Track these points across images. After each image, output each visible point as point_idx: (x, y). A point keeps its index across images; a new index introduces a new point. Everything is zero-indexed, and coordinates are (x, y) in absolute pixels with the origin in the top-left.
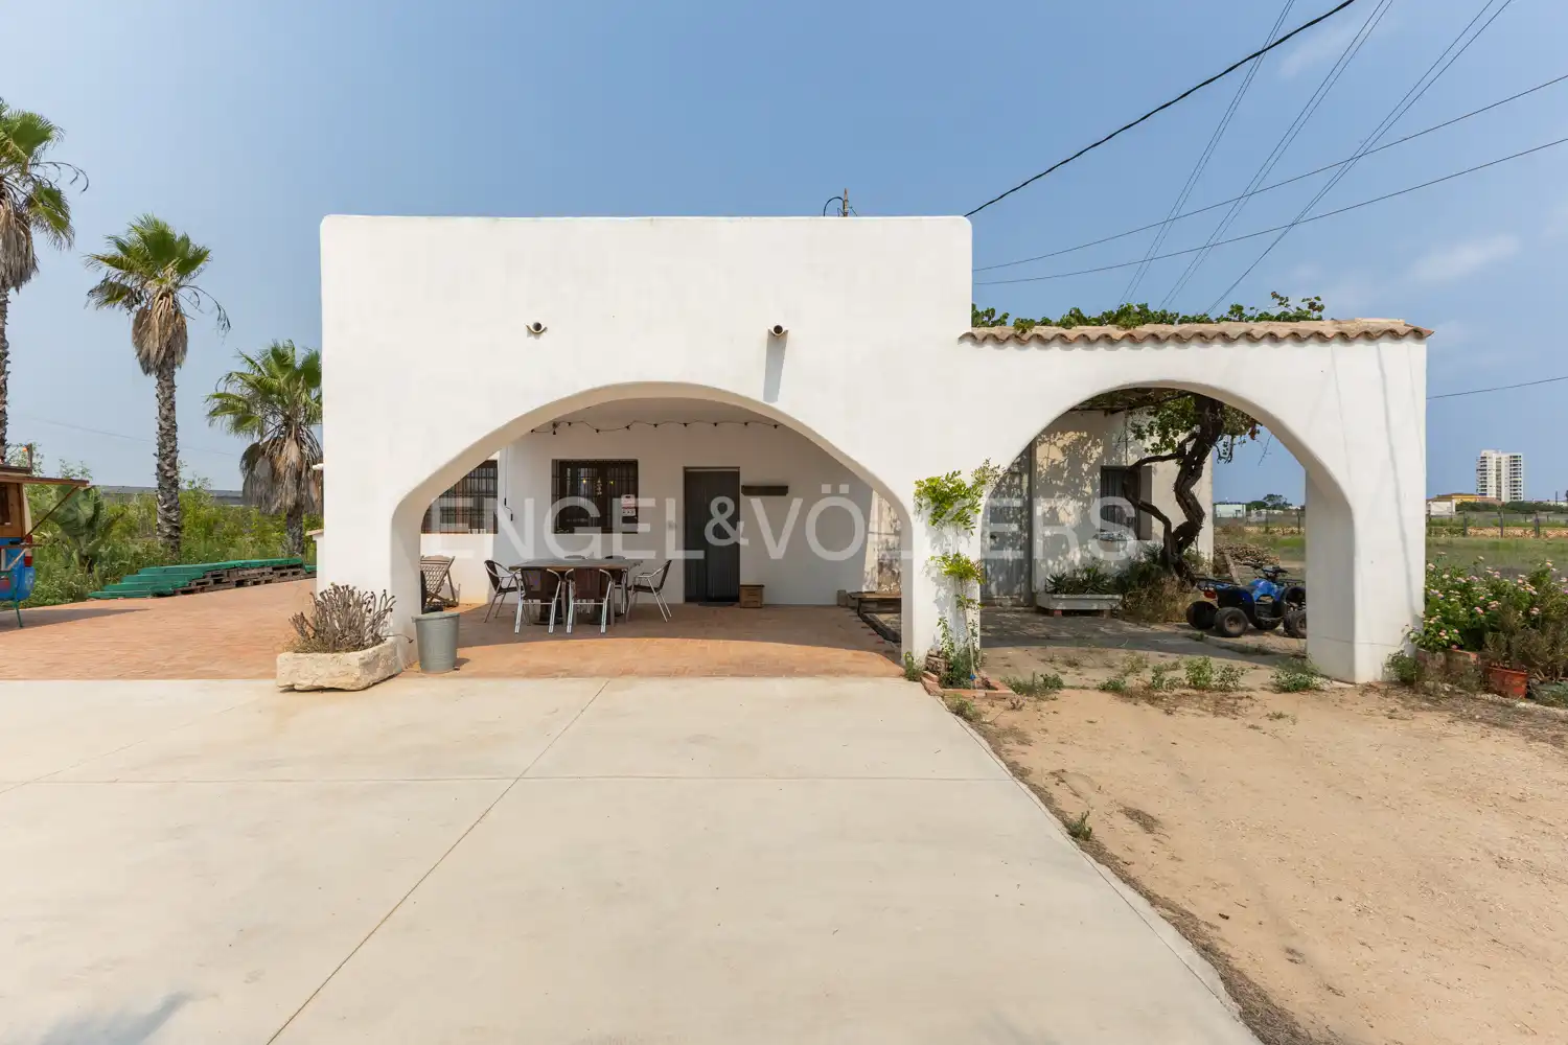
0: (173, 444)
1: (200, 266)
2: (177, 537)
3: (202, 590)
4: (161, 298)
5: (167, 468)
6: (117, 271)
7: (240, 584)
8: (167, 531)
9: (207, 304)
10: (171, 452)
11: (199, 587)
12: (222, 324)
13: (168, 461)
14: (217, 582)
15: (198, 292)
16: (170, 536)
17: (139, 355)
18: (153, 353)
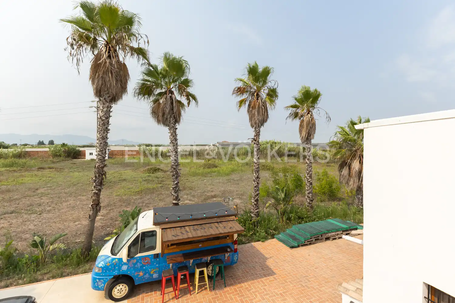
0: (310, 169)
1: (319, 99)
2: (311, 204)
3: (310, 244)
4: (307, 115)
5: (308, 178)
6: (295, 109)
7: (328, 239)
8: (308, 201)
9: (323, 113)
10: (310, 172)
11: (308, 243)
12: (327, 119)
13: (309, 175)
14: (317, 240)
15: (319, 109)
16: (309, 203)
17: (301, 136)
18: (304, 136)
